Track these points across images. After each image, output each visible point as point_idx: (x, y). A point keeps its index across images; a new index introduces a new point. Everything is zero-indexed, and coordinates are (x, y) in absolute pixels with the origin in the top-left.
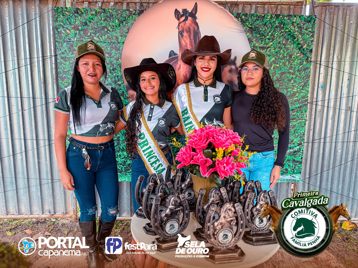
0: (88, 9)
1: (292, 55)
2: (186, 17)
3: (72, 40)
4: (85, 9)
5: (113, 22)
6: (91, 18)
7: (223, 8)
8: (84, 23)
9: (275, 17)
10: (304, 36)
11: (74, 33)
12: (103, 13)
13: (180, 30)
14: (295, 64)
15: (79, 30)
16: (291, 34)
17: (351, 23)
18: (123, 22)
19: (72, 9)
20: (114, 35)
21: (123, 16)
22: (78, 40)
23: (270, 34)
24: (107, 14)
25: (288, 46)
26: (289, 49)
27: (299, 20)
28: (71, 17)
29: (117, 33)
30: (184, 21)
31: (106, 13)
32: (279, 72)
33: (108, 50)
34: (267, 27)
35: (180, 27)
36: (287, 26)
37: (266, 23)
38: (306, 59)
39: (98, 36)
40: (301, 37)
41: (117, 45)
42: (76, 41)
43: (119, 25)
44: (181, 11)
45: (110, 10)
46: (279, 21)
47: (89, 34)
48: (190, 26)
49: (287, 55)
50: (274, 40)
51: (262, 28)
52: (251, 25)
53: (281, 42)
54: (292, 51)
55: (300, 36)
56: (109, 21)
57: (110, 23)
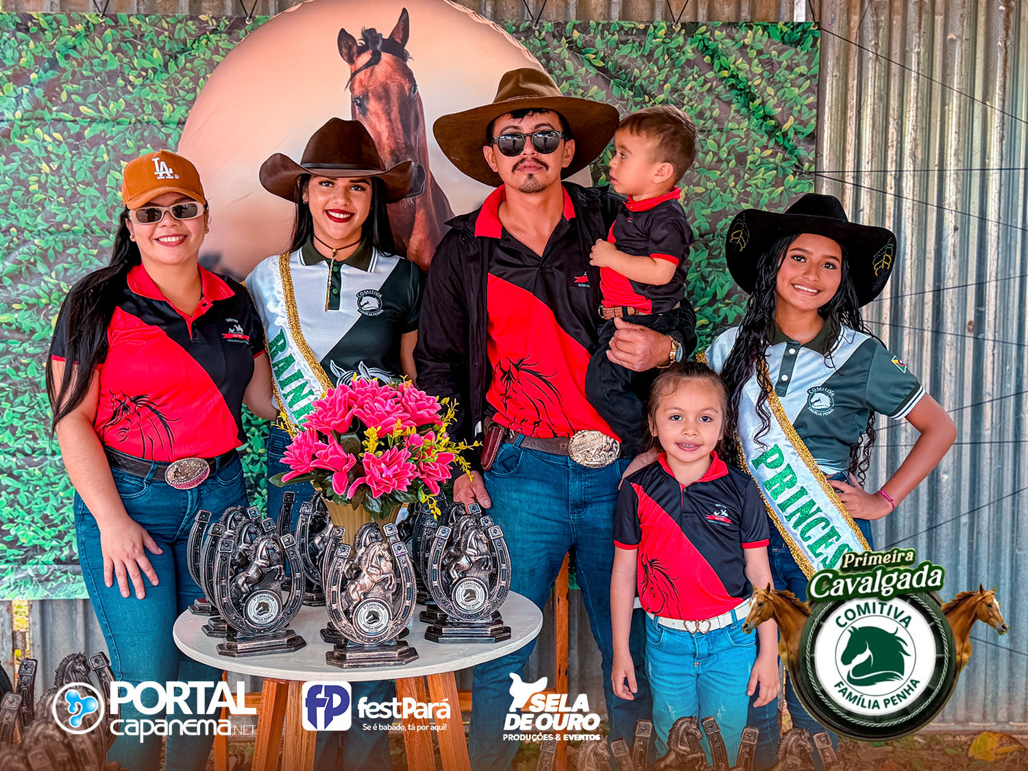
0: (59, 16)
1: (746, 154)
2: (373, 54)
3: (8, 115)
4: (51, 17)
5: (144, 57)
6: (70, 43)
7: (490, 23)
8: (48, 60)
9: (683, 32)
10: (782, 91)
11: (14, 95)
12: (112, 27)
13: (357, 92)
14: (759, 182)
15: (32, 85)
16: (741, 86)
17: (952, 40)
18: (176, 58)
19: (8, 18)
20: (148, 98)
21: (176, 36)
22: (26, 116)
23: (667, 87)
24: (125, 33)
25: (731, 125)
26: (735, 132)
27: (765, 39)
28: (5, 42)
29: (156, 91)
30: (368, 65)
31: (122, 30)
32: (704, 212)
33: (128, 148)
34: (656, 62)
35: (357, 85)
36: (723, 58)
37: (651, 53)
38: (797, 167)
39: (95, 104)
40: (773, 94)
41: (160, 131)
42: (21, 120)
43: (166, 65)
44: (358, 36)
45: (133, 19)
46: (694, 45)
47: (64, 97)
48: (389, 82)
49: (729, 155)
50: (683, 105)
51: (639, 68)
52: (603, 59)
53: (708, 114)
54: (747, 142)
55: (770, 91)
56: (131, 52)
57: (135, 61)
